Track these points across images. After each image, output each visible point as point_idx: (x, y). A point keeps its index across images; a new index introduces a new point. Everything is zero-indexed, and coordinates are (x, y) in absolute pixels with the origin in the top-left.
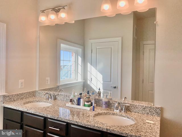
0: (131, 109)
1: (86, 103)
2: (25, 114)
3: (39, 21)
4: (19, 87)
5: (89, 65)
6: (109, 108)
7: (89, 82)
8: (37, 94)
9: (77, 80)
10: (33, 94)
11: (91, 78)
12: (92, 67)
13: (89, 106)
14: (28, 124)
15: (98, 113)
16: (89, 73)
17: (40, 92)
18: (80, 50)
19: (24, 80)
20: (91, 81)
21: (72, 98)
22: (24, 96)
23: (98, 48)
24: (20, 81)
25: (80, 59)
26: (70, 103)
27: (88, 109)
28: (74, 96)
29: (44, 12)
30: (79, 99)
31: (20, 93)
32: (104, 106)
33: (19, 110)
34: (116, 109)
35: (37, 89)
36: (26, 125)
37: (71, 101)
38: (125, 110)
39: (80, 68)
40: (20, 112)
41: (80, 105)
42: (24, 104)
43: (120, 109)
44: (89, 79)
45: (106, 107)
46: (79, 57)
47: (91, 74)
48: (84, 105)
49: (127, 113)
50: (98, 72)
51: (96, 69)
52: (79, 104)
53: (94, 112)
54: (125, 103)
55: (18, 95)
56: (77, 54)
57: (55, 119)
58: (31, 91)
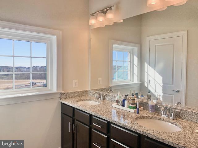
0: (183, 116)
1: (130, 105)
2: (75, 110)
3: (89, 24)
4: (74, 87)
5: (146, 65)
6: (157, 113)
7: (146, 85)
8: (89, 93)
9: (133, 82)
10: (86, 93)
11: (149, 80)
12: (150, 67)
13: (133, 108)
14: (78, 119)
15: (142, 116)
16: (146, 74)
17: (92, 91)
18: (136, 49)
19: (77, 80)
20: (149, 83)
21: (118, 99)
22: (78, 94)
23: (157, 46)
24: (75, 81)
25: (136, 59)
26: (116, 104)
27: (132, 111)
28: (120, 97)
29: (94, 15)
30: (124, 100)
31: (74, 91)
32: (150, 109)
33: (71, 106)
34: (163, 114)
35: (89, 89)
36: (77, 120)
37: (117, 102)
38: (175, 116)
39: (136, 69)
40: (72, 108)
41: (125, 107)
42: (77, 101)
43: (168, 115)
44: (147, 82)
45: (153, 111)
46: (135, 56)
47: (148, 75)
48: (129, 107)
49: (176, 119)
50: (157, 73)
51: (155, 70)
52: (123, 105)
53: (138, 115)
54: (175, 109)
55: (72, 93)
56: (132, 54)
57: (98, 116)
58: (84, 90)
